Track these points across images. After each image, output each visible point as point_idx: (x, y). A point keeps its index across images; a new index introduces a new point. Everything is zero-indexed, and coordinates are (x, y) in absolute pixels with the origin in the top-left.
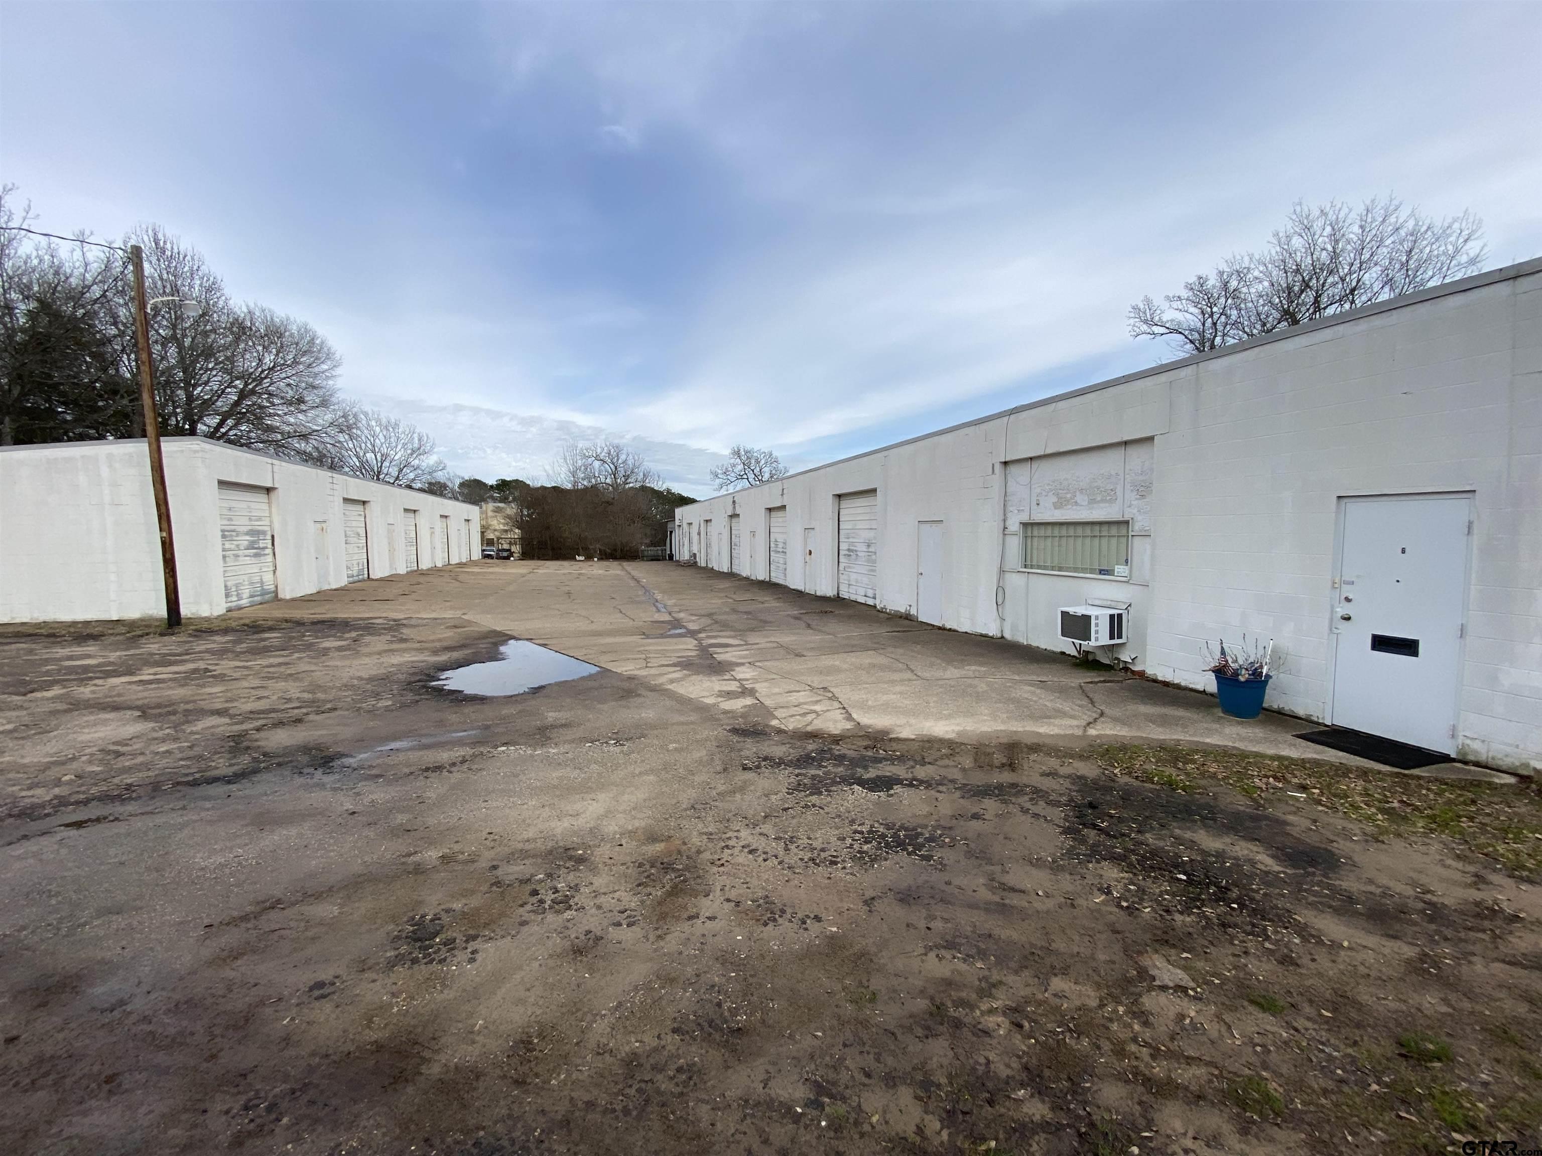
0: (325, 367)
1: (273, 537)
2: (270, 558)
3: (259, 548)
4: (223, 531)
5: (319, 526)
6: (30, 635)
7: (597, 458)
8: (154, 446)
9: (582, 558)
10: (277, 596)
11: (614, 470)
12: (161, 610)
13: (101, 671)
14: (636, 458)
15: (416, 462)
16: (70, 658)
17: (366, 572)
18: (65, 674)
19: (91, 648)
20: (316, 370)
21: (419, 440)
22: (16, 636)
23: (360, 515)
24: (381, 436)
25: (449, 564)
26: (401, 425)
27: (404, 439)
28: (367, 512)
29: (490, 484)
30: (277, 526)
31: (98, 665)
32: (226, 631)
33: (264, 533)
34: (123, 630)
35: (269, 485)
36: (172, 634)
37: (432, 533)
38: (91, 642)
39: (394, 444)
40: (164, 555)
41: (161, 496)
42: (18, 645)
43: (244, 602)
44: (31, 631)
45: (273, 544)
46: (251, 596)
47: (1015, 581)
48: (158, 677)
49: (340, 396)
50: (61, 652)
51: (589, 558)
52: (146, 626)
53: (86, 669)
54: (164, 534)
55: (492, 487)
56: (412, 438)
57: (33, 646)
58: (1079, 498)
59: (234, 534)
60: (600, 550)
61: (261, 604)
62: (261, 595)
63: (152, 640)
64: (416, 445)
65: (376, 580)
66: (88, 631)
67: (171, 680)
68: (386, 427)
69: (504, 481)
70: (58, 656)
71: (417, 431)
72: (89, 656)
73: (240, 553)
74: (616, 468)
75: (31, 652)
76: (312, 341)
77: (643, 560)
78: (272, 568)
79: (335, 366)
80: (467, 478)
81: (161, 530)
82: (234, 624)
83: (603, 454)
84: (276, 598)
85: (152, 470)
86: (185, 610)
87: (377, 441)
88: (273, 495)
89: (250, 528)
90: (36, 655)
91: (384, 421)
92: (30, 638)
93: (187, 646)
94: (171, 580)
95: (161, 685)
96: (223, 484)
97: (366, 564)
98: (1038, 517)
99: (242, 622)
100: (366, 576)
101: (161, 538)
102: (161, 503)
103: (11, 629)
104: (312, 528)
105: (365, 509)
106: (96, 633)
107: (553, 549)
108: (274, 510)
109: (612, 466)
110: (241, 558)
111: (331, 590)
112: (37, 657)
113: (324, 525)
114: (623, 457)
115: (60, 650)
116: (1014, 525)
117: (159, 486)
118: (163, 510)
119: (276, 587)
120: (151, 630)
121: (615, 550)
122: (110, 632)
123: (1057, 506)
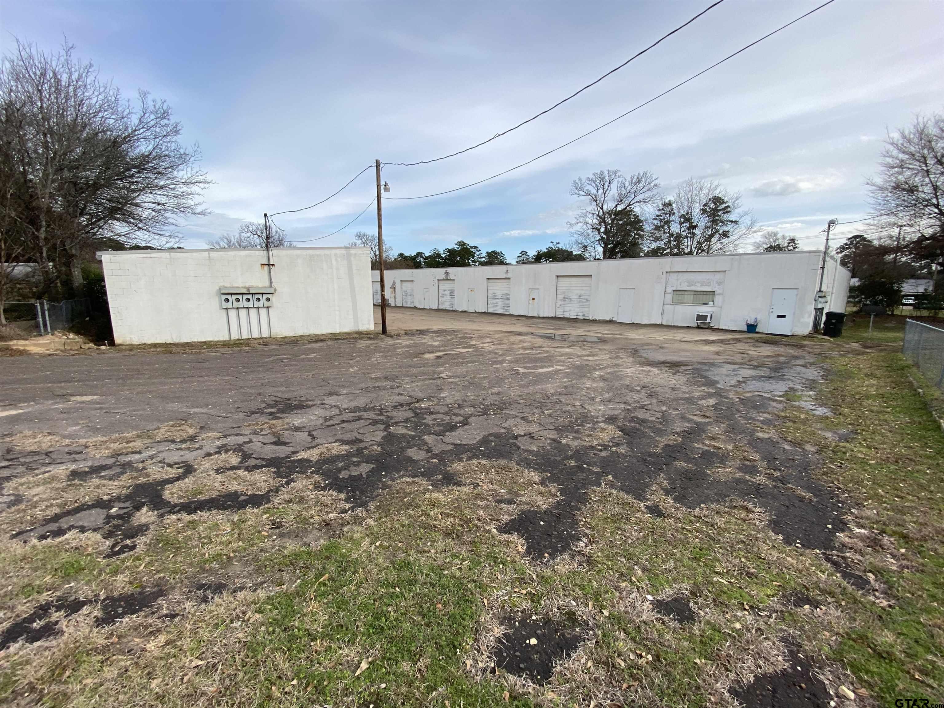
47: (668, 308)
58: (697, 284)
98: (680, 288)
116: (669, 290)
123: (688, 286)
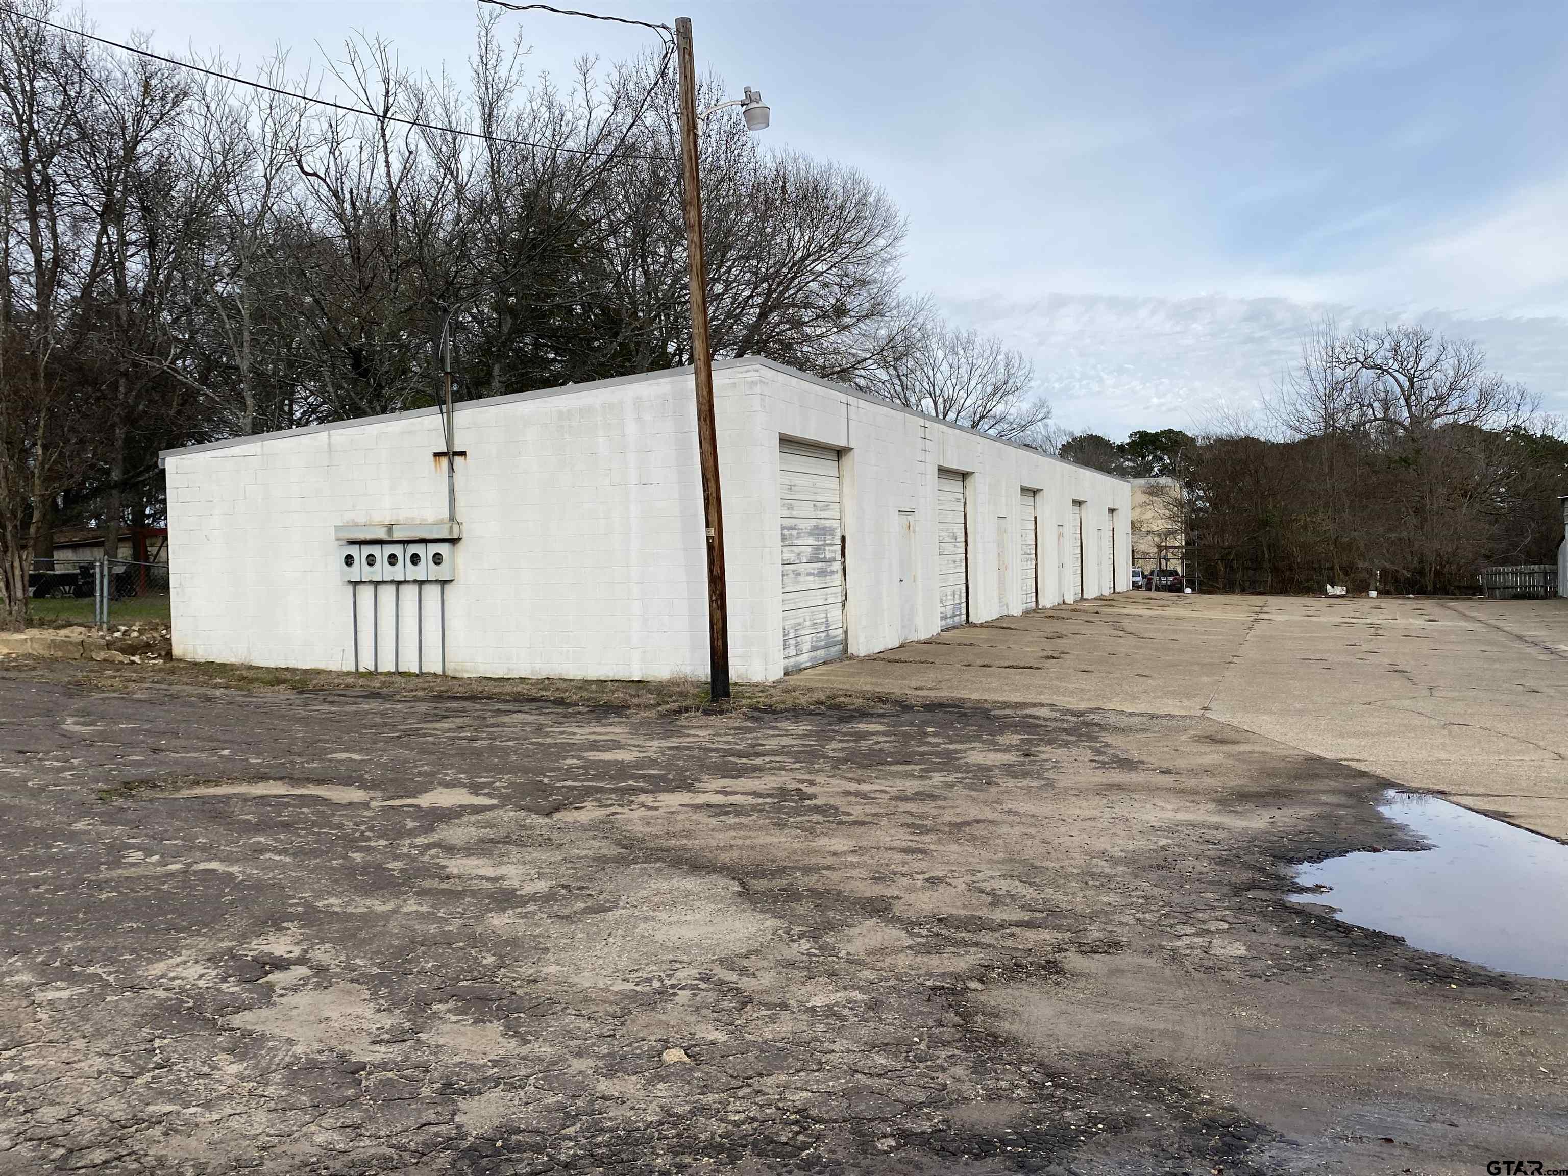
0: (881, 242)
1: (843, 539)
2: (838, 579)
3: (824, 561)
4: (783, 528)
5: (904, 518)
6: (534, 700)
7: (1367, 363)
8: (703, 375)
9: (1339, 590)
10: (846, 649)
11: (1406, 385)
12: (703, 670)
13: (643, 777)
14: (1465, 353)
15: (999, 409)
16: (594, 746)
17: (964, 611)
18: (595, 777)
19: (616, 730)
20: (869, 249)
21: (1007, 366)
22: (516, 701)
23: (958, 500)
24: (945, 367)
25: (1082, 599)
26: (978, 341)
27: (982, 365)
28: (967, 493)
29: (1118, 442)
30: (849, 520)
31: (639, 764)
32: (796, 713)
33: (831, 531)
34: (652, 699)
35: (842, 442)
36: (721, 712)
37: (1061, 535)
38: (613, 719)
39: (966, 379)
40: (711, 571)
41: (711, 463)
42: (520, 716)
43: (805, 659)
44: (534, 693)
45: (843, 554)
46: (814, 649)
48: (732, 799)
49: (902, 292)
50: (582, 733)
51: (1358, 589)
52: (681, 694)
53: (622, 770)
54: (712, 532)
55: (1121, 448)
56: (995, 363)
57: (542, 719)
59: (795, 533)
60: (1384, 572)
61: (825, 663)
62: (827, 647)
63: (695, 722)
64: (1001, 377)
65: (982, 626)
66: (605, 698)
67: (754, 808)
68: (953, 348)
69: (1143, 435)
70: (576, 739)
71: (1004, 349)
72: (617, 745)
73: (801, 568)
74: (1412, 384)
75: (539, 729)
76: (861, 203)
77: (1492, 597)
78: (840, 599)
79: (896, 238)
80: (1078, 434)
81: (707, 526)
82: (803, 700)
83: (1382, 352)
84: (845, 655)
85: (699, 419)
86: (737, 670)
87: (938, 375)
88: (846, 461)
89: (814, 522)
90: (547, 735)
91: (950, 336)
92: (534, 705)
93: (750, 739)
94: (718, 614)
95: (744, 820)
96: (788, 443)
97: (964, 595)
99: (815, 696)
100: (964, 617)
101: (708, 538)
102: (710, 476)
103: (508, 688)
104: (896, 522)
105: (964, 487)
106: (616, 702)
107: (1275, 570)
108: (846, 490)
109: (1401, 378)
110: (801, 579)
111: (918, 642)
112: (549, 740)
113: (911, 518)
114: (1429, 356)
115: (576, 730)
117: (707, 446)
118: (712, 489)
119: (846, 632)
120: (688, 702)
121: (1421, 572)
122: (635, 701)
